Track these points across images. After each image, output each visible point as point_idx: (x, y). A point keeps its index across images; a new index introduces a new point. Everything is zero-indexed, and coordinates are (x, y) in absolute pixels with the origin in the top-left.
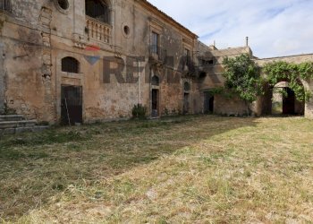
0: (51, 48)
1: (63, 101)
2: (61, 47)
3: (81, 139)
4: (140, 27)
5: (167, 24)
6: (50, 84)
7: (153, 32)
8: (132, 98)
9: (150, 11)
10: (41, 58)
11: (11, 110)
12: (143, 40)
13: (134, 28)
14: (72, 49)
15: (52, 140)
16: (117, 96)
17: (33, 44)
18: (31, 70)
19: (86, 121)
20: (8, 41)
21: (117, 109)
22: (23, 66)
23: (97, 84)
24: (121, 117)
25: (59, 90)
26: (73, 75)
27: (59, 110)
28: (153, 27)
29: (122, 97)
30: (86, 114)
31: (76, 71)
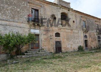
0: (52, 31)
1: (56, 46)
2: (55, 30)
3: (62, 58)
4: (78, 20)
5: (88, 17)
6: (52, 41)
7: (83, 21)
8: (78, 43)
9: (81, 14)
10: (50, 34)
11: (43, 49)
12: (80, 24)
13: (76, 21)
14: (58, 30)
15: (54, 58)
16: (72, 43)
17: (48, 31)
18: (47, 37)
19: (63, 52)
20: (42, 31)
21: (73, 47)
22: (45, 37)
23: (66, 40)
24: (74, 50)
25: (55, 43)
26: (58, 38)
27: (55, 48)
28: (83, 19)
29: (74, 43)
30: (63, 49)
31: (59, 36)
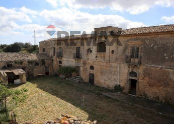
8: (115, 81)
10: (86, 66)
13: (117, 49)
16: (107, 79)
18: (84, 69)
23: (99, 73)
24: (109, 87)
30: (95, 82)
31: (93, 69)
